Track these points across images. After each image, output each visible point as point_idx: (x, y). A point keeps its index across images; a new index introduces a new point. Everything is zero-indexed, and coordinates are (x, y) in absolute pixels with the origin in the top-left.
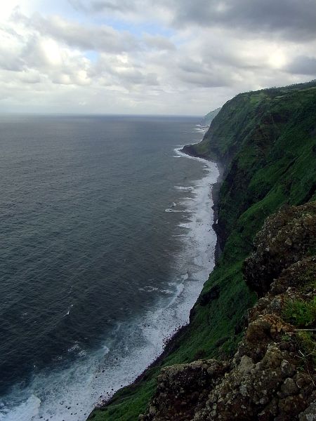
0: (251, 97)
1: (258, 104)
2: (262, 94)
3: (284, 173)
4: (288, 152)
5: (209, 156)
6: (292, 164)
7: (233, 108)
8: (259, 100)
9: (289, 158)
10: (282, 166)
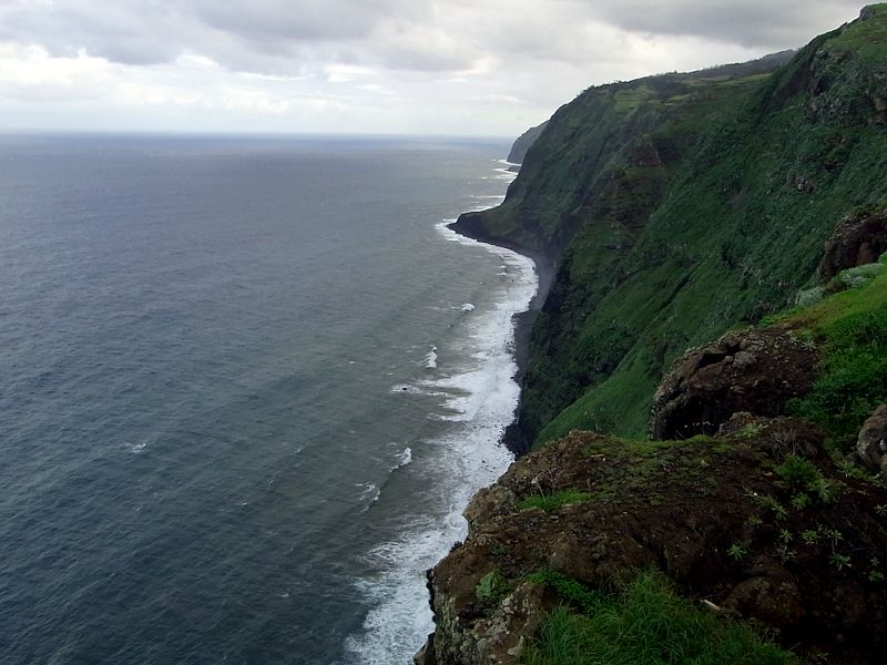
0: (615, 97)
1: (632, 113)
2: (643, 89)
3: (665, 304)
4: (677, 248)
5: (519, 240)
6: (685, 281)
7: (574, 123)
8: (635, 103)
9: (680, 264)
10: (662, 285)
